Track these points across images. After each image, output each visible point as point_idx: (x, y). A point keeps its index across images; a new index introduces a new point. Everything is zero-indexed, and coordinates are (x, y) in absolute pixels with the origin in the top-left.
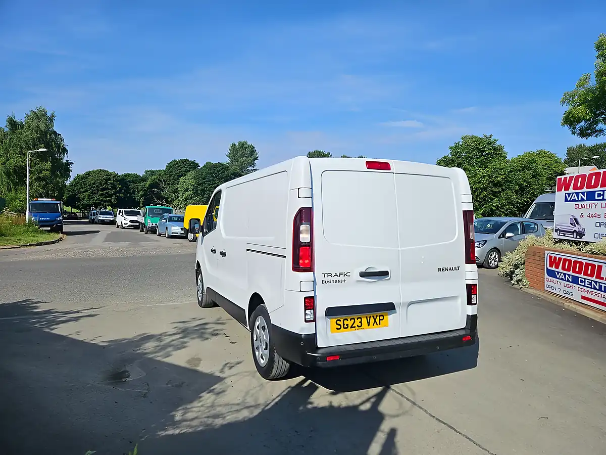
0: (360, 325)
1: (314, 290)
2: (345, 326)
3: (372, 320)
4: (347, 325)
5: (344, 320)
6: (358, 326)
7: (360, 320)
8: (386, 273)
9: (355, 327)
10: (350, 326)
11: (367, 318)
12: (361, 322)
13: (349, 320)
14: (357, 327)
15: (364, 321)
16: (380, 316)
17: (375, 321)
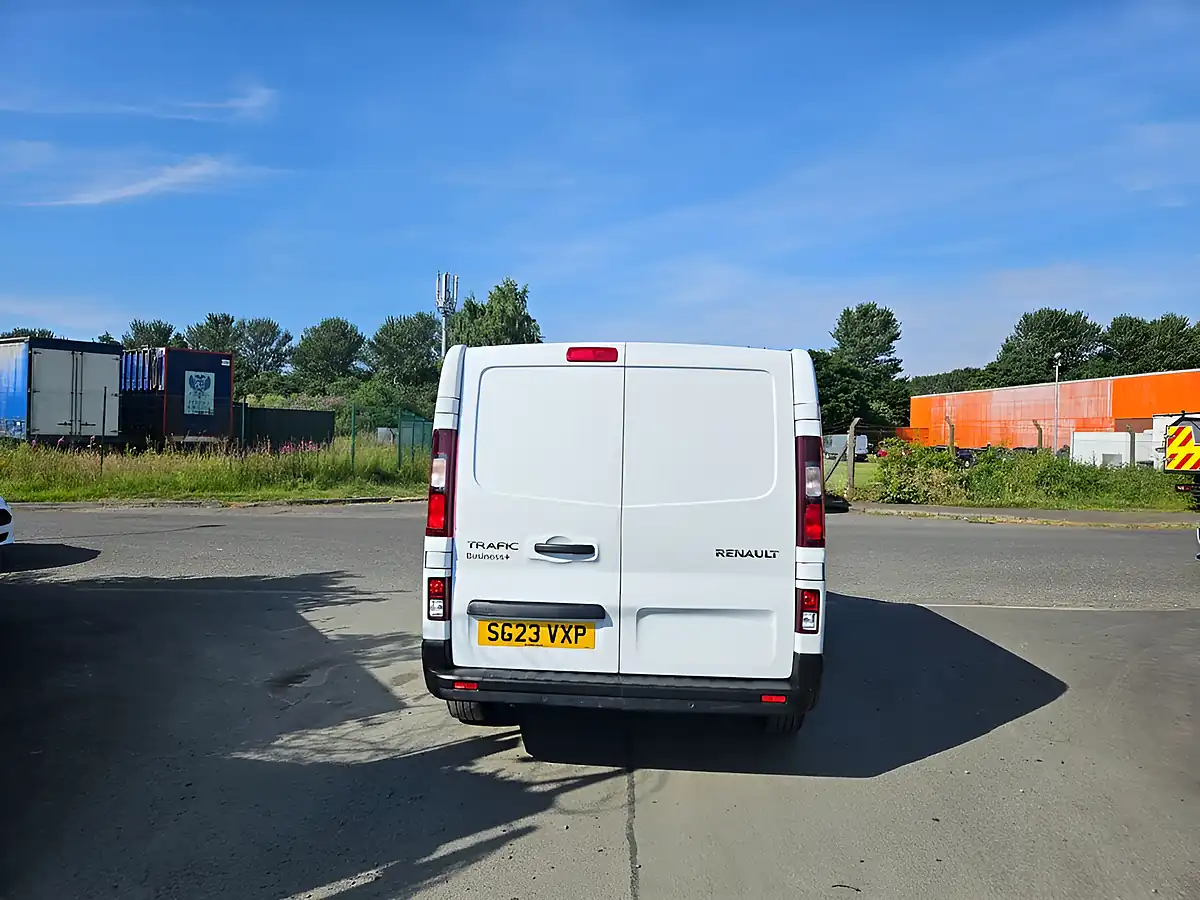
0: (534, 637)
1: (452, 569)
2: (506, 637)
3: (560, 633)
4: (510, 635)
5: (505, 625)
6: (530, 639)
7: (535, 629)
8: (588, 550)
9: (524, 640)
10: (514, 637)
11: (550, 627)
12: (537, 633)
13: (514, 626)
14: (528, 642)
15: (544, 631)
16: (577, 628)
17: (567, 635)
